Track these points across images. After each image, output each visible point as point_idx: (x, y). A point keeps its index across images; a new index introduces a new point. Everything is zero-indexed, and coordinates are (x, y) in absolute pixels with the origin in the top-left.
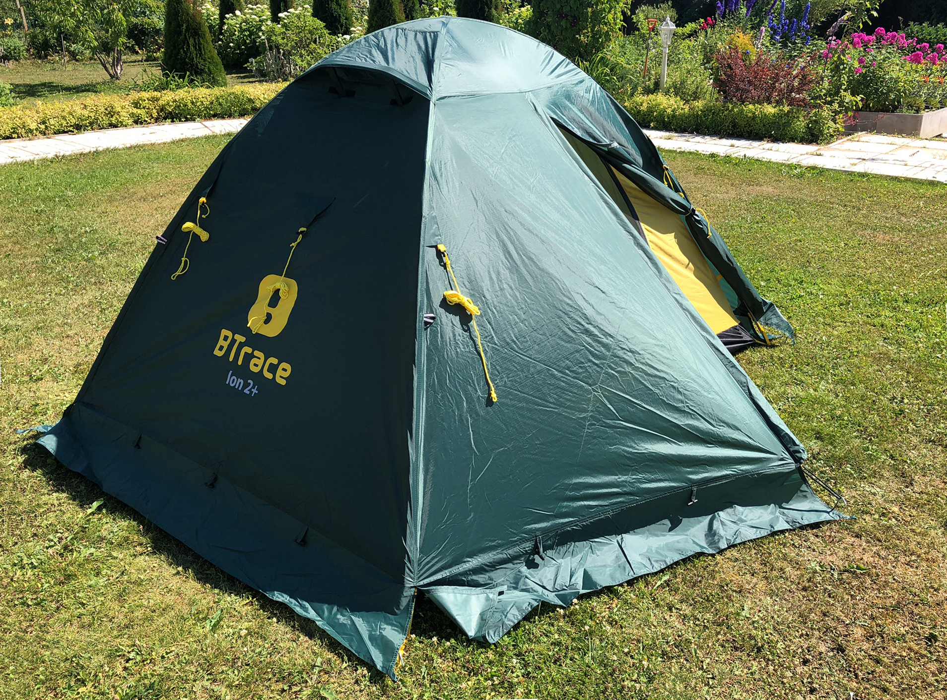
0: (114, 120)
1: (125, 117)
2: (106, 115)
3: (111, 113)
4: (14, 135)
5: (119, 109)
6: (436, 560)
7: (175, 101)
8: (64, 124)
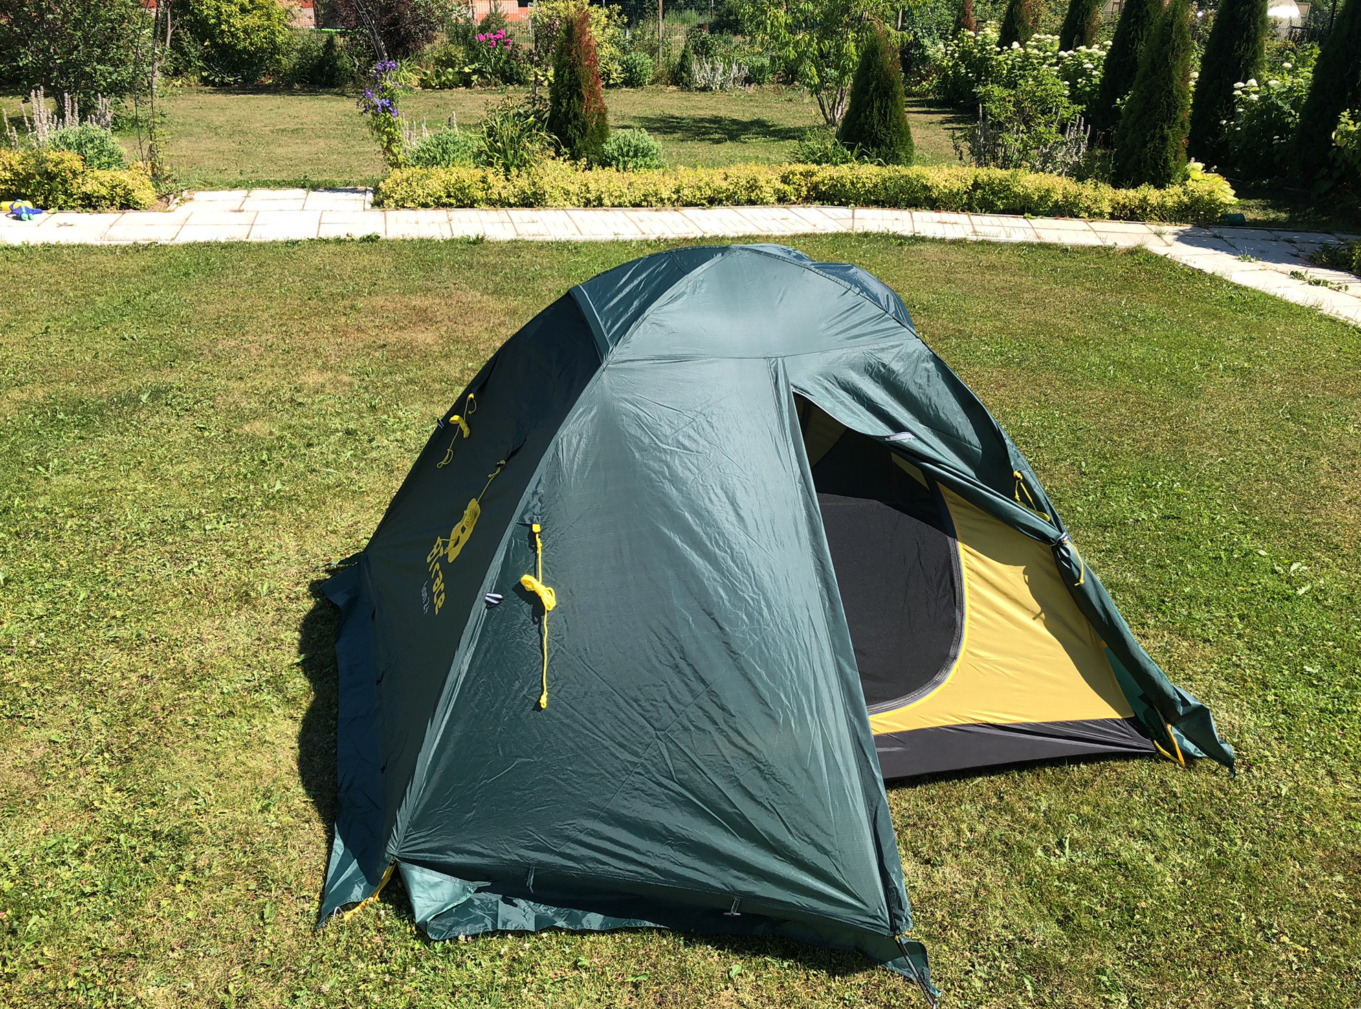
0: (753, 196)
1: (768, 194)
2: (746, 189)
3: (753, 186)
4: (644, 203)
5: (763, 183)
6: (423, 840)
7: (832, 179)
8: (698, 194)
